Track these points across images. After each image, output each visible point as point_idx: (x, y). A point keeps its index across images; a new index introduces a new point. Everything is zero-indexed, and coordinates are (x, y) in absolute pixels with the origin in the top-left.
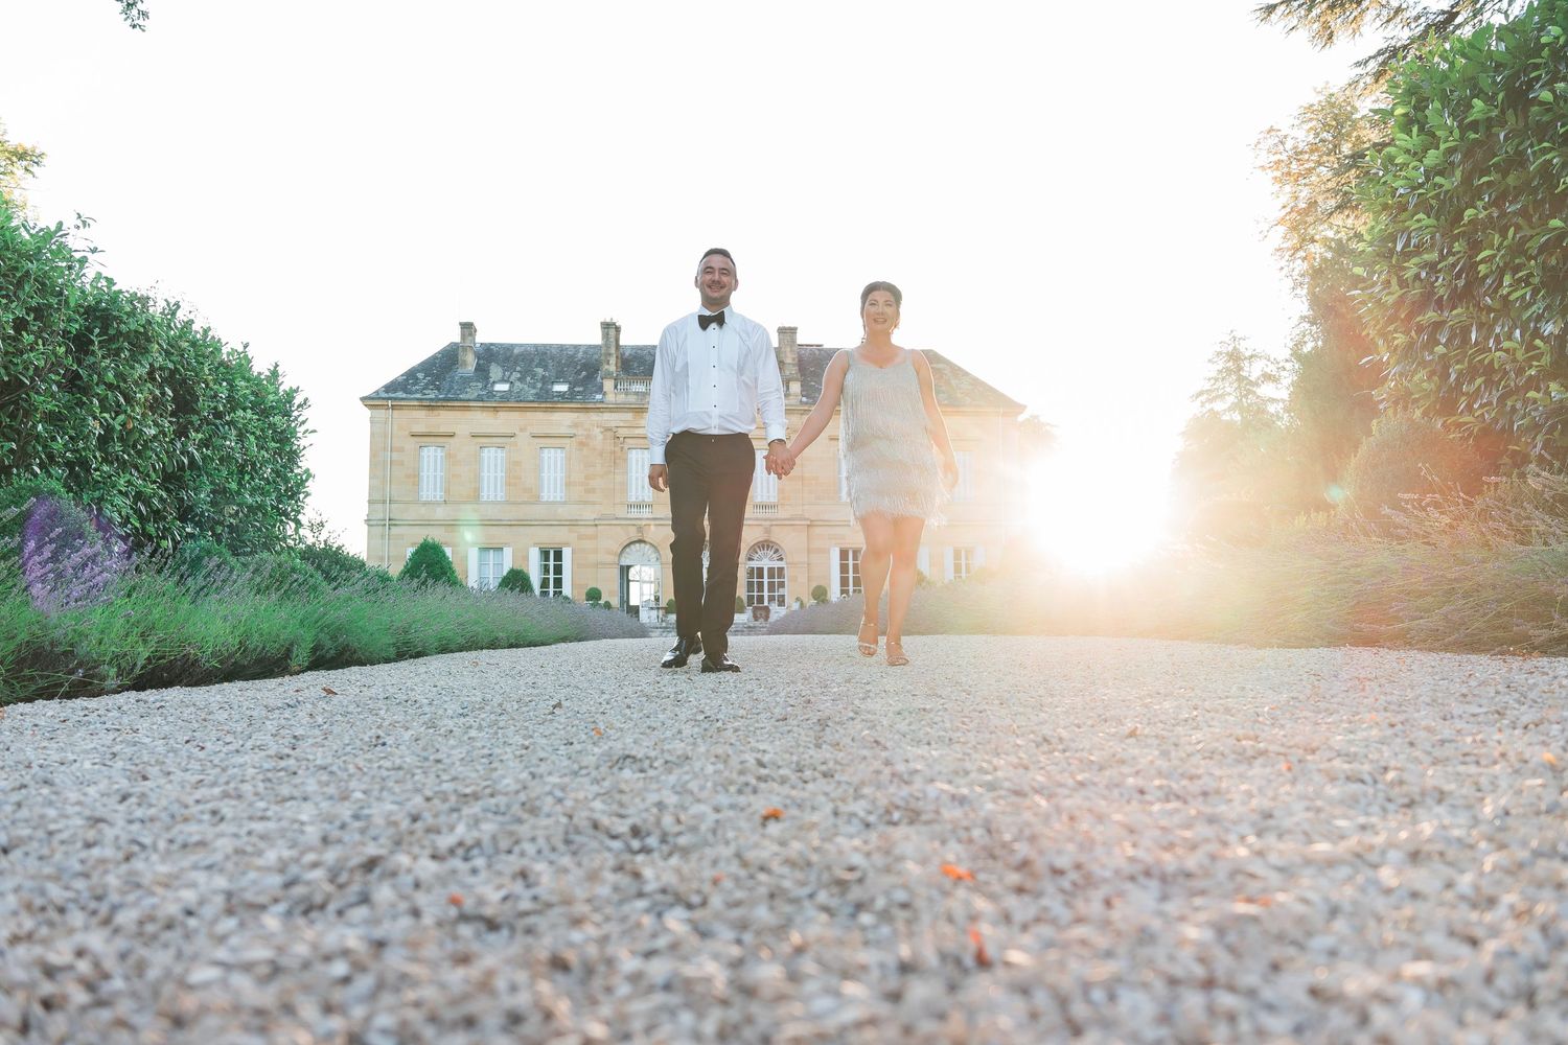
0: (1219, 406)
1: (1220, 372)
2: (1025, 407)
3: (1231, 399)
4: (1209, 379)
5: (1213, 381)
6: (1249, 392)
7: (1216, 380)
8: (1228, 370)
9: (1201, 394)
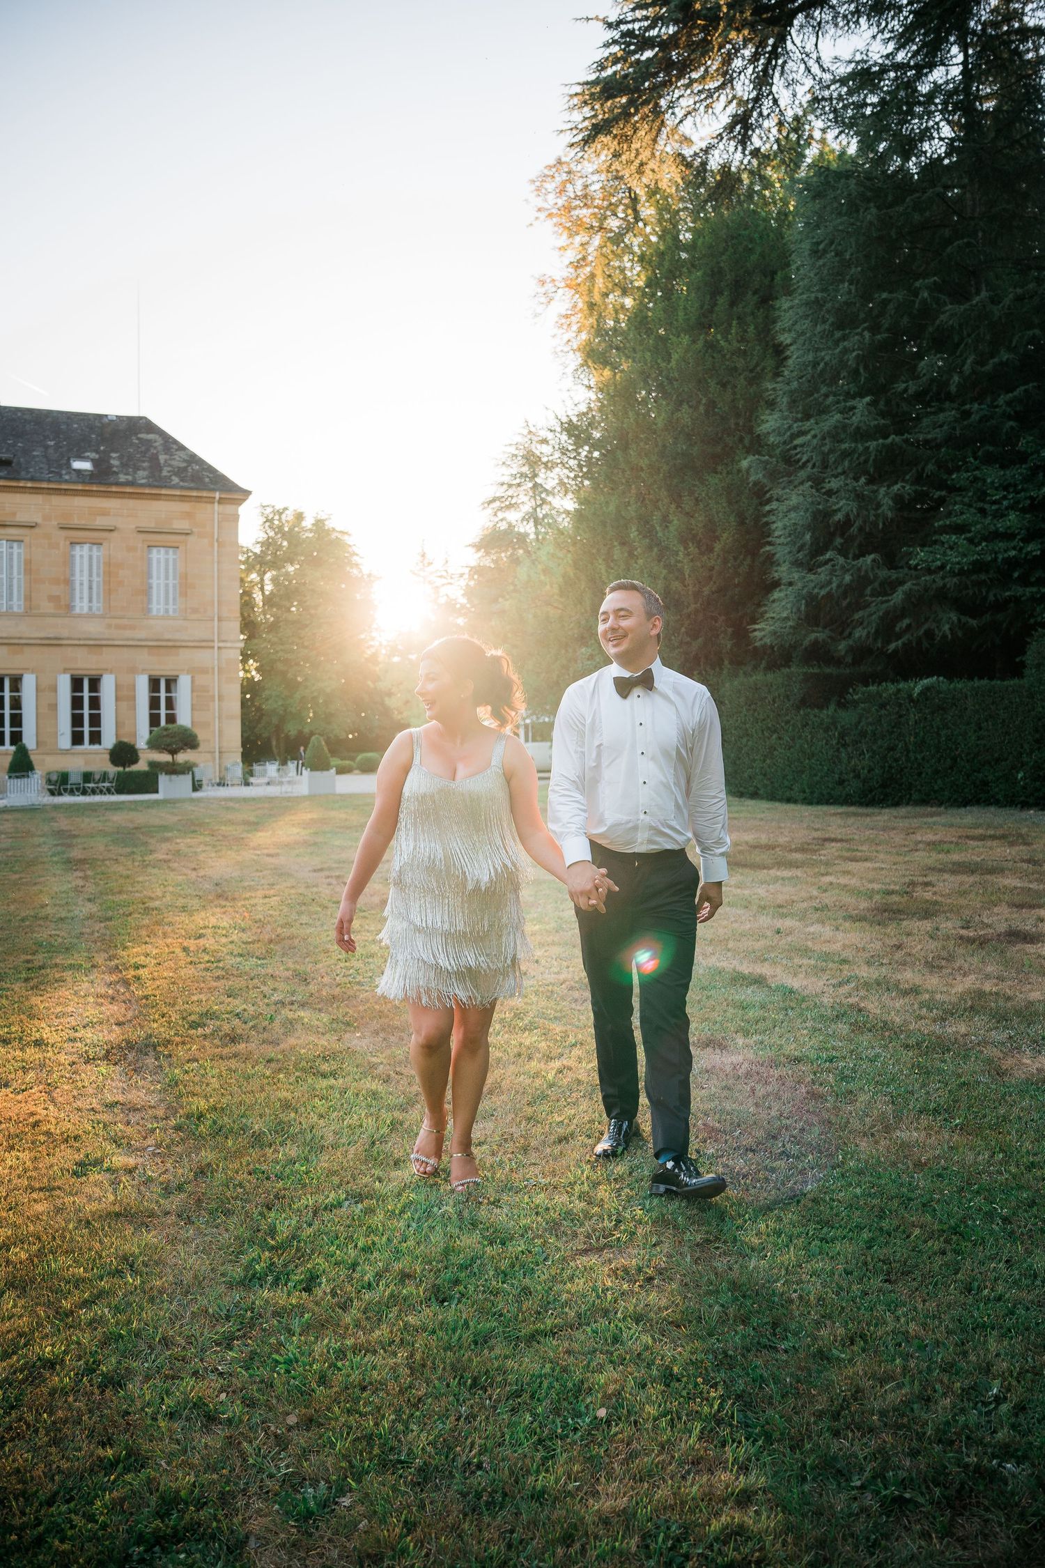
0: (513, 516)
1: (514, 477)
2: (247, 493)
3: (527, 508)
4: (502, 484)
5: (505, 487)
6: (544, 501)
7: (510, 486)
8: (522, 475)
9: (493, 500)
